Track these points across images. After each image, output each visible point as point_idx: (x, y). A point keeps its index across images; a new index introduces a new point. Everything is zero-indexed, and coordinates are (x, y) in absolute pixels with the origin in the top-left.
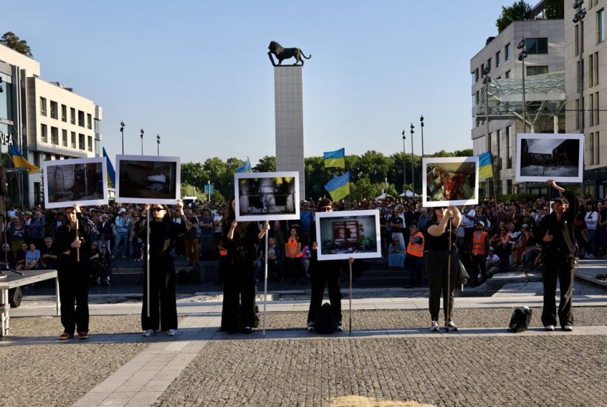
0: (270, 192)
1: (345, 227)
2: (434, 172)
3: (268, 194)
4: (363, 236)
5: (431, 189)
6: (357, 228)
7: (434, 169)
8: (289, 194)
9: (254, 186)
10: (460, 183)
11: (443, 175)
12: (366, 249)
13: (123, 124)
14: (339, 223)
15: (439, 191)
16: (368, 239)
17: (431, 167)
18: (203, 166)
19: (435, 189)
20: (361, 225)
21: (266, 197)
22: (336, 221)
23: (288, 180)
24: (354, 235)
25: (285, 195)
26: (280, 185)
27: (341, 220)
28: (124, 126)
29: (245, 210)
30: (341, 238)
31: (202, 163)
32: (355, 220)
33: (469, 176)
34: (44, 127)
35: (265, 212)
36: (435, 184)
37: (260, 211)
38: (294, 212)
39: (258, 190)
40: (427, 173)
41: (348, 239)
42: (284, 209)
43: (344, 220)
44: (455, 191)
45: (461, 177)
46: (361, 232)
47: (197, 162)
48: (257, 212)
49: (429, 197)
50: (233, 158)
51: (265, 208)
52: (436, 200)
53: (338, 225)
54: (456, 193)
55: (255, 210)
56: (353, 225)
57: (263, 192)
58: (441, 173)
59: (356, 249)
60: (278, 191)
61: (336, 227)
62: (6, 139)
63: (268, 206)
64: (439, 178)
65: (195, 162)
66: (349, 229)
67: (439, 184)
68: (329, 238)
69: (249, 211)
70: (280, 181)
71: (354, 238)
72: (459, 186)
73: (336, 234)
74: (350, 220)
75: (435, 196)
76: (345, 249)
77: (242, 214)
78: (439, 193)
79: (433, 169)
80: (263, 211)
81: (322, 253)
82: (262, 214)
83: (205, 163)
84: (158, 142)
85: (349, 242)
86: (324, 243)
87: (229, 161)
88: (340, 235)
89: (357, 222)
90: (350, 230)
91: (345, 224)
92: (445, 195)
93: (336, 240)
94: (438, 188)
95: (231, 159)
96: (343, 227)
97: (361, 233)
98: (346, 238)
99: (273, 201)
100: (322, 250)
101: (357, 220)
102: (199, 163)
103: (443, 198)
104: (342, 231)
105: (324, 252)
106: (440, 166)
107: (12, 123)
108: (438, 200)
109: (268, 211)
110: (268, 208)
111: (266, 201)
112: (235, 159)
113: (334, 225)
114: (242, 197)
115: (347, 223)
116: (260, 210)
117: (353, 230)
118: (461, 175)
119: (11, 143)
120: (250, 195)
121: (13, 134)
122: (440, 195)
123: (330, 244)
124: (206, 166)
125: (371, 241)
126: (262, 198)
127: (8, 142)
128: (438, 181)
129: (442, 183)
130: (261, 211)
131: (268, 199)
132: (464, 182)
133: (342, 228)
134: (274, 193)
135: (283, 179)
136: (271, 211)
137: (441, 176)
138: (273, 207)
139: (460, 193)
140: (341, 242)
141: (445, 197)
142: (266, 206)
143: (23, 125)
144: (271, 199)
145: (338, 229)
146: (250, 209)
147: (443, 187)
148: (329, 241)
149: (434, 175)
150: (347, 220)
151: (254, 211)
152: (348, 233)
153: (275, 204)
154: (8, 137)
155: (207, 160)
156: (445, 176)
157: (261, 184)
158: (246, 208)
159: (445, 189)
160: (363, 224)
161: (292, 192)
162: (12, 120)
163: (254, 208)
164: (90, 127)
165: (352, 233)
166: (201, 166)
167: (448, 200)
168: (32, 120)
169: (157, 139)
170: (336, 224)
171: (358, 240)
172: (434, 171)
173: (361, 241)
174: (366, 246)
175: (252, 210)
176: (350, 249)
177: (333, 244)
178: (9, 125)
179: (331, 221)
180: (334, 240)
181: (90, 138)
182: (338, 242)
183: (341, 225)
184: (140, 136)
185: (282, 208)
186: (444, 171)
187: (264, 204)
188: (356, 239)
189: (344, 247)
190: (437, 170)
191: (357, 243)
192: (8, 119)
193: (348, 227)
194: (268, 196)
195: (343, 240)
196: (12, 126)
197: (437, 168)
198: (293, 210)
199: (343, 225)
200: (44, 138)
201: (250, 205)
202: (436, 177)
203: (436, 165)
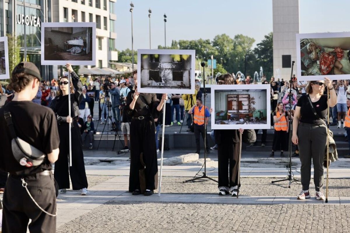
0: (168, 67)
1: (238, 100)
2: (308, 48)
3: (166, 69)
4: (254, 108)
5: (306, 64)
6: (249, 101)
7: (309, 44)
8: (185, 70)
9: (154, 62)
10: (337, 58)
11: (318, 50)
12: (256, 121)
13: (132, 5)
14: (232, 96)
15: (314, 65)
16: (259, 111)
17: (305, 42)
18: (213, 42)
19: (310, 64)
20: (253, 99)
21: (164, 72)
22: (229, 93)
23: (185, 58)
24: (245, 107)
25: (182, 71)
26: (178, 61)
27: (235, 93)
28: (133, 6)
29: (146, 83)
30: (234, 110)
31: (212, 40)
32: (247, 93)
33: (348, 51)
34: (65, 9)
35: (163, 85)
36: (310, 59)
37: (158, 85)
38: (189, 87)
39: (158, 65)
40: (301, 48)
41: (240, 111)
42: (180, 84)
43: (237, 93)
44: (332, 66)
45: (339, 52)
46: (252, 104)
47: (207, 39)
48: (156, 85)
49: (304, 71)
50: (240, 34)
51: (163, 82)
52: (311, 74)
53: (231, 97)
54: (333, 68)
55: (154, 83)
56: (245, 97)
57: (162, 67)
58: (316, 48)
59: (247, 120)
60: (175, 67)
61: (230, 99)
62: (35, 21)
63: (166, 80)
64: (314, 53)
65: (204, 39)
66: (241, 101)
67: (314, 59)
68: (222, 110)
69: (149, 84)
70: (177, 59)
71: (246, 110)
72: (336, 61)
73: (229, 106)
74: (242, 93)
75: (310, 71)
76: (237, 121)
77: (142, 86)
78: (315, 67)
79: (307, 44)
80: (162, 85)
81: (215, 123)
82: (160, 87)
83: (214, 40)
84: (165, 21)
85: (241, 114)
86: (218, 114)
87: (237, 37)
88: (233, 107)
89: (249, 95)
90: (243, 102)
91: (237, 96)
92: (320, 69)
93: (229, 111)
94: (313, 62)
95: (238, 35)
96: (235, 99)
97: (252, 106)
98: (238, 110)
99: (171, 76)
100: (216, 120)
101: (249, 93)
102: (209, 40)
103: (319, 72)
104: (235, 104)
105: (217, 122)
106: (314, 41)
107: (39, 7)
108: (313, 75)
109: (166, 85)
110: (166, 82)
111: (164, 76)
112: (241, 35)
113: (228, 97)
114: (143, 70)
115: (240, 96)
116: (158, 83)
117: (245, 103)
118: (339, 50)
119: (38, 25)
120: (150, 70)
121: (40, 17)
122: (316, 70)
123: (223, 114)
124: (215, 42)
125: (261, 113)
126: (161, 73)
127: (36, 23)
128: (313, 56)
129: (317, 58)
130: (160, 84)
131: (166, 74)
132: (342, 57)
133: (235, 101)
134: (172, 69)
135: (181, 56)
136: (168, 85)
137: (316, 51)
138: (170, 81)
139: (337, 68)
140: (233, 113)
141: (322, 72)
142: (164, 80)
143: (49, 9)
144: (169, 74)
145: (231, 101)
146: (150, 82)
147: (318, 62)
148: (222, 112)
149: (309, 50)
150: (240, 93)
151: (153, 85)
152: (240, 105)
153: (172, 79)
154: (36, 20)
155: (216, 37)
156: (320, 51)
157: (161, 60)
158: (147, 81)
159: (321, 64)
160: (255, 98)
161: (188, 68)
162: (40, 5)
163: (154, 81)
164: (105, 9)
165: (243, 105)
166: (210, 42)
167: (324, 74)
168: (56, 4)
169: (164, 18)
170: (229, 96)
171: (249, 112)
172: (308, 46)
173: (252, 113)
174: (257, 118)
175: (152, 83)
176: (242, 120)
177: (226, 115)
178: (37, 9)
179: (225, 94)
180: (227, 112)
181: (105, 18)
182: (230, 113)
183: (234, 97)
184: (148, 16)
185: (179, 83)
186: (319, 46)
187: (162, 79)
188: (247, 111)
189: (236, 118)
190: (311, 45)
191: (248, 115)
192: (37, 4)
193: (240, 100)
194: (166, 71)
195: (235, 111)
196: (39, 10)
197: (312, 43)
198: (188, 86)
199: (236, 97)
200: (66, 19)
201: (150, 79)
202: (311, 52)
203: (310, 41)
